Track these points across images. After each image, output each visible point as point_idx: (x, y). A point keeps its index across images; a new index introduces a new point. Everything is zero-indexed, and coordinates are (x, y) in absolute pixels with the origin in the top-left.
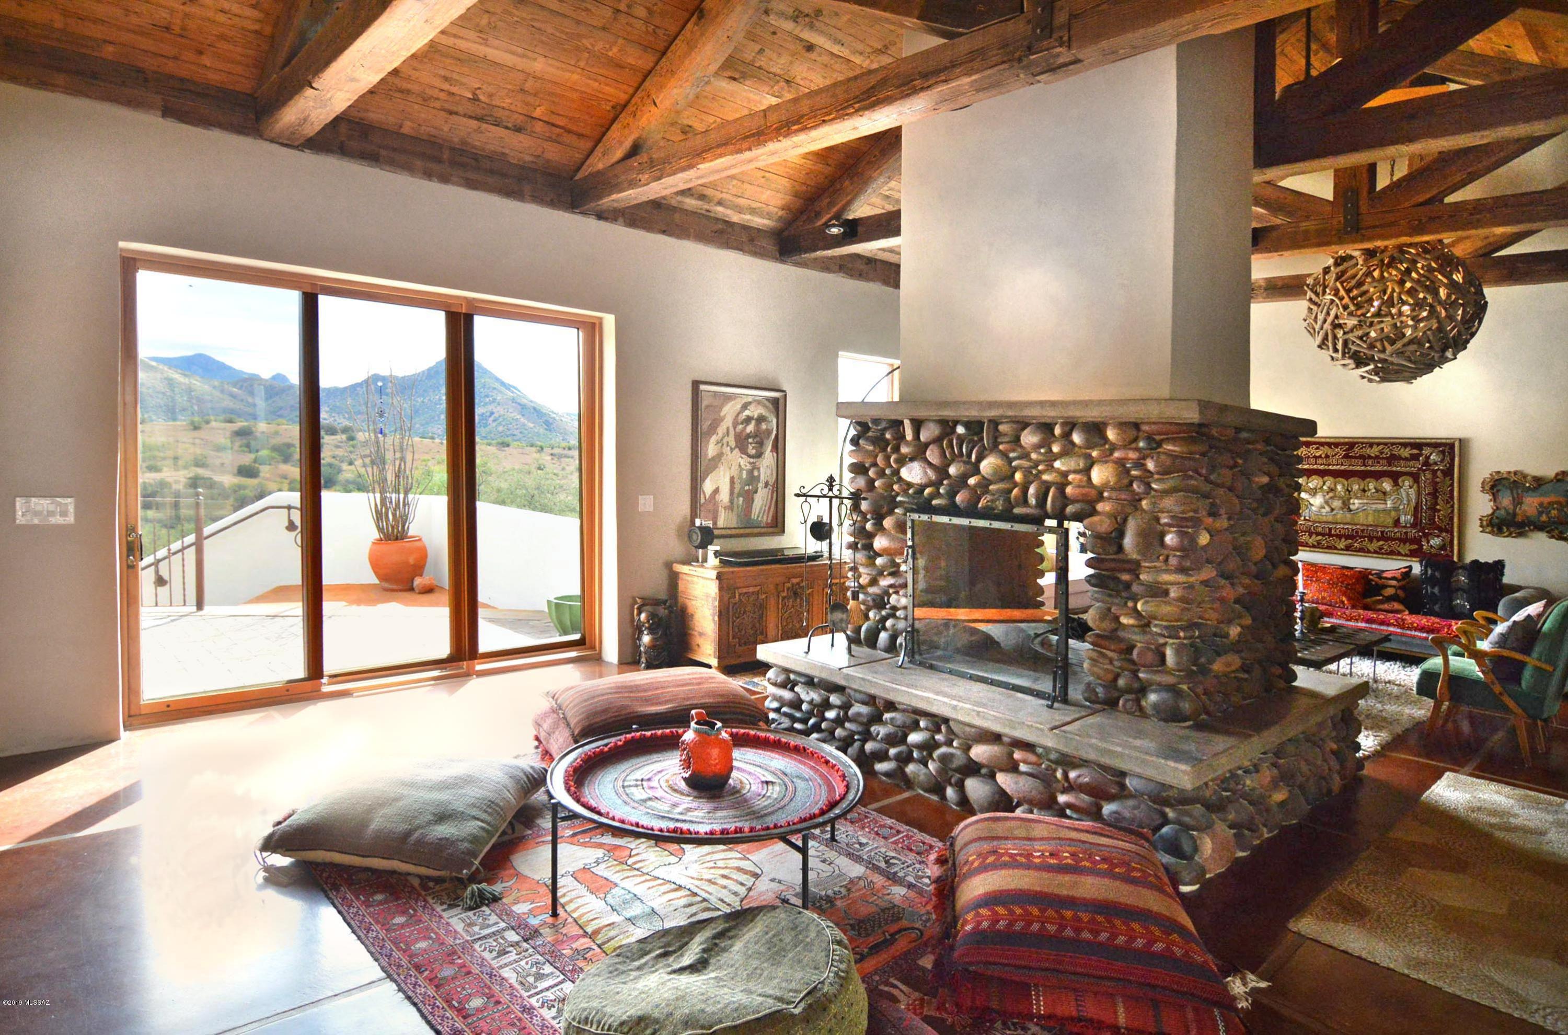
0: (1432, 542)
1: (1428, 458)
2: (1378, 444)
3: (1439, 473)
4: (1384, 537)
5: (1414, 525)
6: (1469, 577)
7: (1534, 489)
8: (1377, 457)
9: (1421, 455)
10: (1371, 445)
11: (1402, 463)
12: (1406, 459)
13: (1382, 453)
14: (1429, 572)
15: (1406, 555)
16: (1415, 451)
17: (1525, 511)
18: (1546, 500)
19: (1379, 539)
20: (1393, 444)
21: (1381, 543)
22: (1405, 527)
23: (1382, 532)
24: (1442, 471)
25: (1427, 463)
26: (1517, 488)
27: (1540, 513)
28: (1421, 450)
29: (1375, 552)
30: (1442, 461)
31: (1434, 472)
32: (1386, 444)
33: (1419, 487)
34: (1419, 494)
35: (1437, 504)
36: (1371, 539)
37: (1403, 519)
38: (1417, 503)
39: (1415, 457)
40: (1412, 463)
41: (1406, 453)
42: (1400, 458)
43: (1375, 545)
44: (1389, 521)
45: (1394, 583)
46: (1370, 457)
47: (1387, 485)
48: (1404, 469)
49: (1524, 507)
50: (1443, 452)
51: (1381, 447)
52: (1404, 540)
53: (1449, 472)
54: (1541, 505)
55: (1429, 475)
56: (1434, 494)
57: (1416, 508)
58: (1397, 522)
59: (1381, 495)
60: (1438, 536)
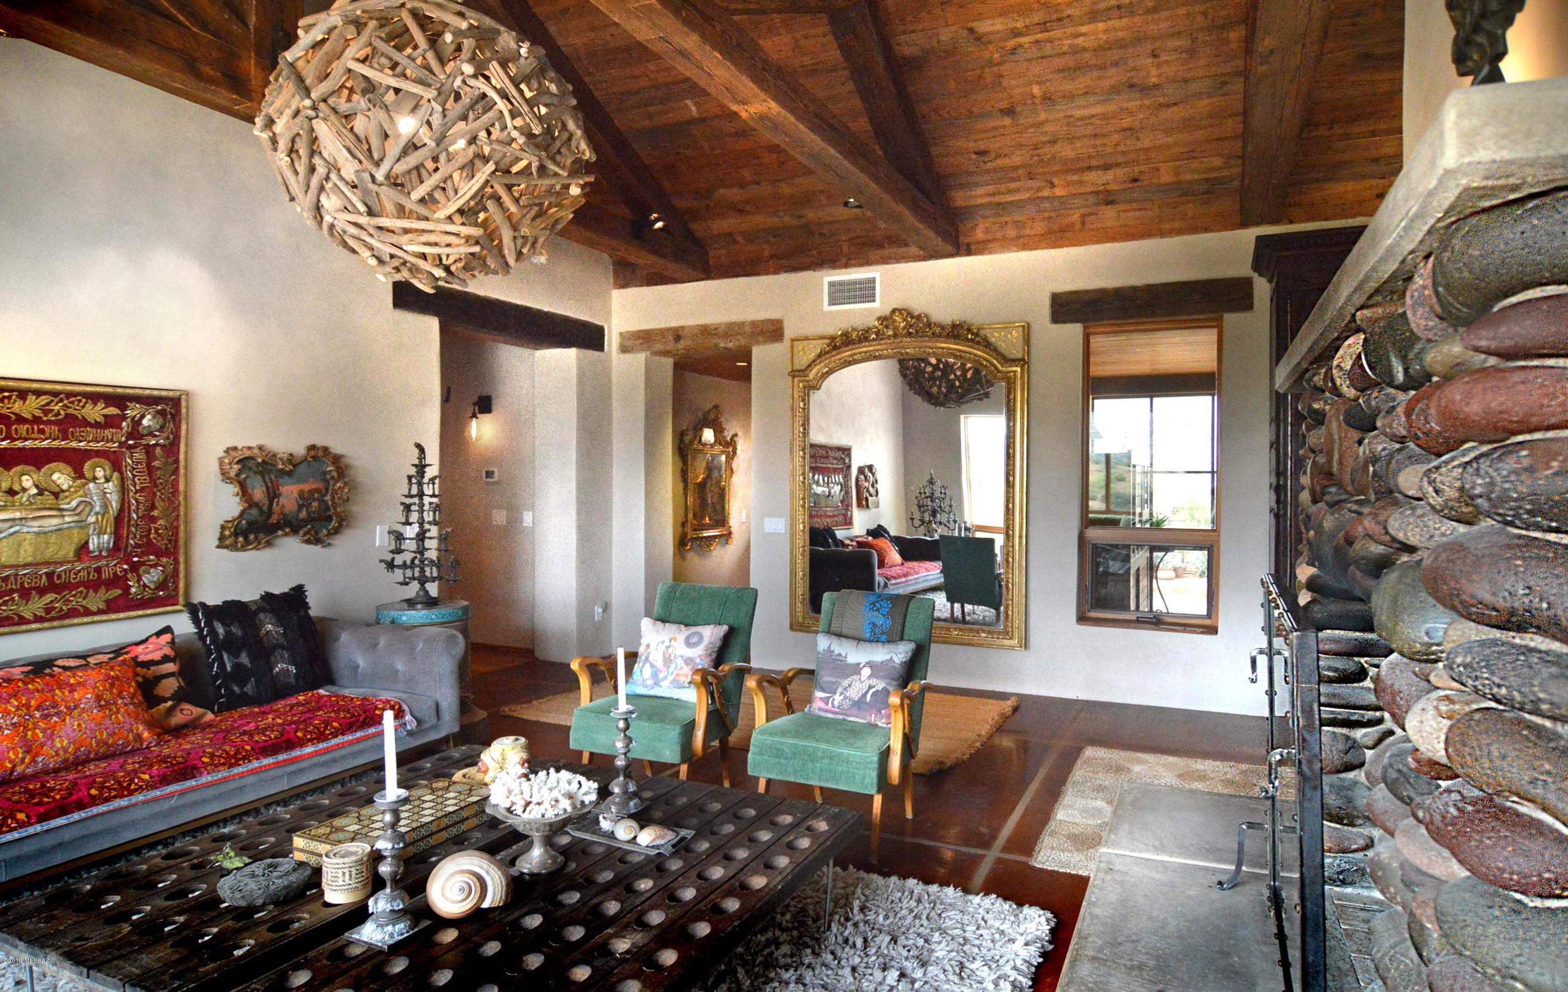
0: (145, 579)
1: (137, 423)
2: (38, 393)
3: (158, 450)
4: (54, 585)
5: (116, 549)
6: (280, 622)
7: (290, 473)
8: (36, 420)
9: (124, 418)
10: (23, 394)
11: (92, 432)
12: (97, 425)
13: (46, 413)
14: (221, 630)
15: (100, 612)
16: (113, 411)
17: (283, 506)
18: (306, 487)
19: (42, 592)
20: (69, 395)
21: (49, 597)
22: (99, 557)
23: (50, 575)
24: (163, 447)
25: (135, 432)
26: (269, 472)
27: (300, 507)
28: (123, 408)
29: (38, 619)
30: (161, 429)
31: (149, 450)
32: (55, 394)
33: (122, 479)
34: (123, 490)
35: (153, 507)
36: (25, 594)
37: (93, 543)
38: (121, 510)
39: (111, 422)
40: (108, 433)
41: (95, 412)
42: (85, 423)
43: (37, 605)
44: (69, 551)
45: (170, 667)
46: (20, 420)
47: (61, 477)
48: (93, 446)
49: (282, 500)
50: (162, 413)
51: (44, 400)
52: (94, 585)
53: (172, 448)
54: (301, 493)
55: (139, 455)
56: (149, 491)
57: (118, 520)
58: (83, 549)
59: (49, 499)
60: (155, 566)
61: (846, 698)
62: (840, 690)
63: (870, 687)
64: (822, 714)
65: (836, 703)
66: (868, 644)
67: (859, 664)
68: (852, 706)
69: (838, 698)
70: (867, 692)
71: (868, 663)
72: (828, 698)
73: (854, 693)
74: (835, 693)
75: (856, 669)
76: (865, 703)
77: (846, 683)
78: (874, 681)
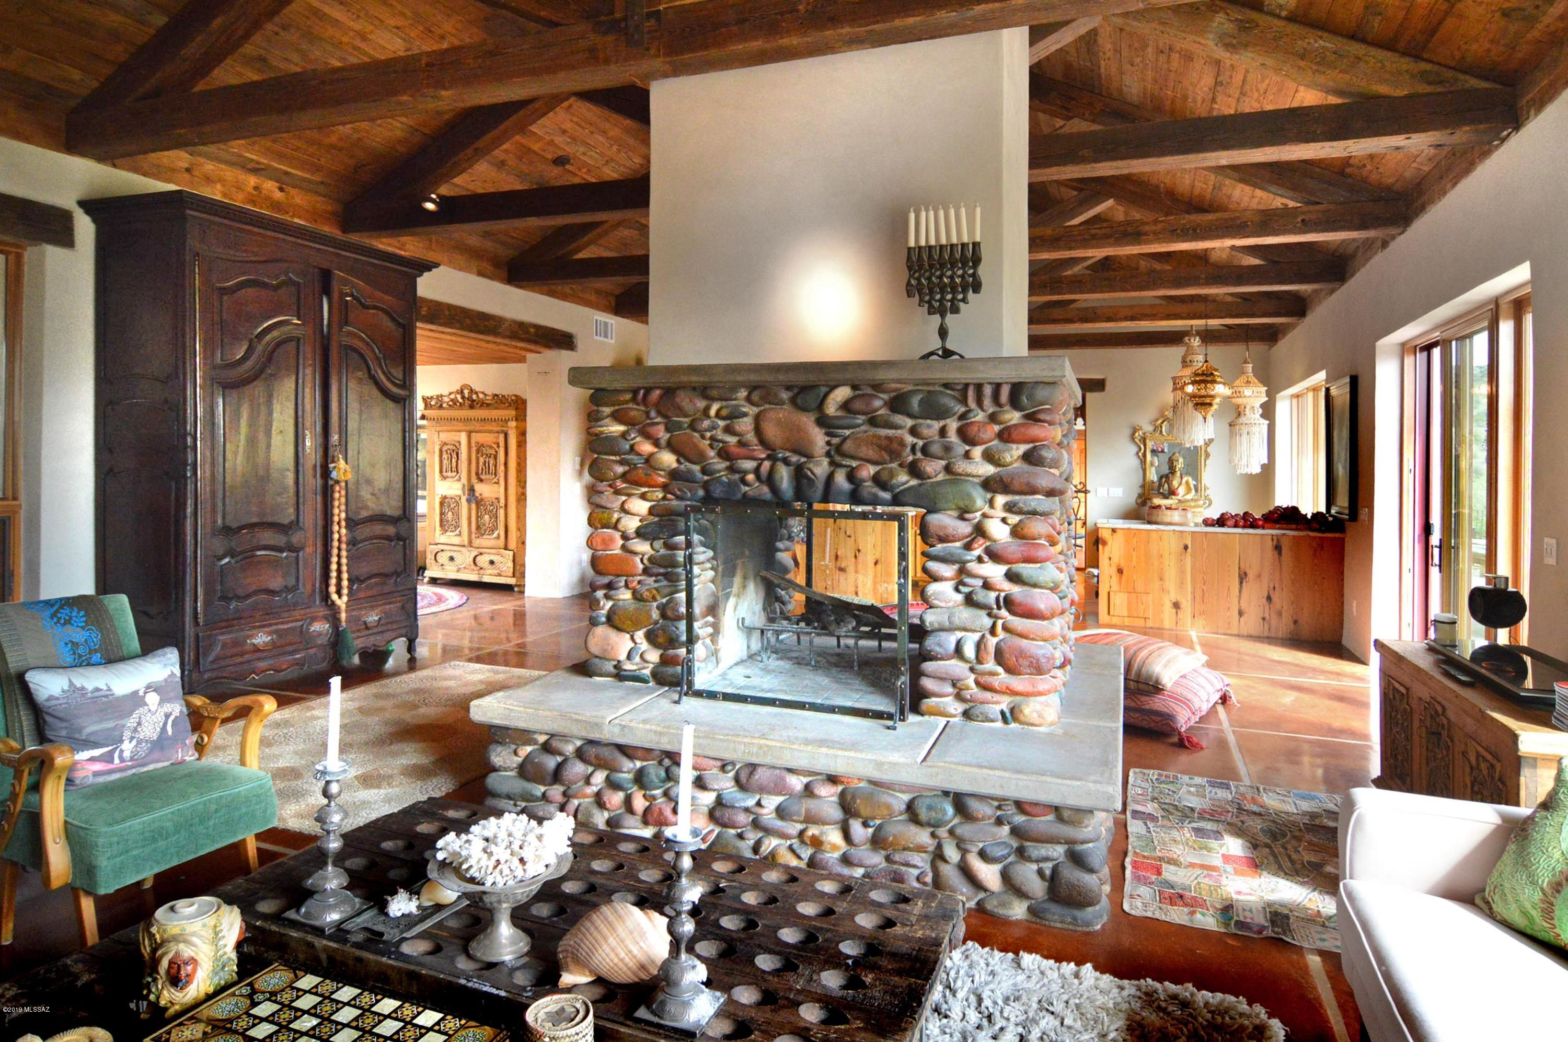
61: (140, 742)
62: (127, 734)
63: (167, 716)
64: (101, 779)
65: (127, 754)
66: (139, 661)
67: (136, 692)
68: (151, 750)
69: (127, 747)
70: (165, 724)
71: (148, 687)
72: (111, 753)
73: (150, 731)
74: (122, 741)
75: (135, 700)
76: (168, 738)
77: (131, 722)
78: (168, 707)
